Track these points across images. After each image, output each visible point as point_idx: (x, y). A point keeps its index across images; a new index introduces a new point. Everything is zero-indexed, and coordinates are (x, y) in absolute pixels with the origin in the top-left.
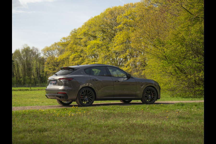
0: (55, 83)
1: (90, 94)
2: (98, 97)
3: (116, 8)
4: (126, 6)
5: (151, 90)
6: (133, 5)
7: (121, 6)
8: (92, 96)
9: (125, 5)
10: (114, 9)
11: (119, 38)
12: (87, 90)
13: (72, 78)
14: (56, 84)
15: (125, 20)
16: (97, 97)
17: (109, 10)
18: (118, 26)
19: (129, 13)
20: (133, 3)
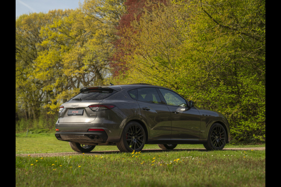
0: (82, 113)
1: (139, 132)
2: (151, 138)
3: (36, 16)
4: (51, 14)
5: (219, 128)
6: (63, 13)
7: (44, 13)
8: (142, 136)
9: (50, 12)
10: (33, 17)
11: (45, 61)
12: (135, 126)
13: (114, 106)
14: (83, 115)
15: (54, 34)
16: (149, 138)
17: (26, 18)
18: (42, 42)
19: (59, 24)
20: (62, 11)
